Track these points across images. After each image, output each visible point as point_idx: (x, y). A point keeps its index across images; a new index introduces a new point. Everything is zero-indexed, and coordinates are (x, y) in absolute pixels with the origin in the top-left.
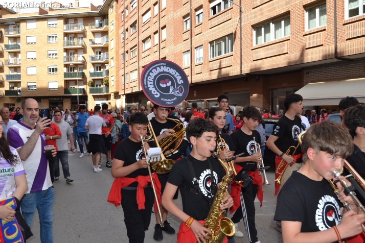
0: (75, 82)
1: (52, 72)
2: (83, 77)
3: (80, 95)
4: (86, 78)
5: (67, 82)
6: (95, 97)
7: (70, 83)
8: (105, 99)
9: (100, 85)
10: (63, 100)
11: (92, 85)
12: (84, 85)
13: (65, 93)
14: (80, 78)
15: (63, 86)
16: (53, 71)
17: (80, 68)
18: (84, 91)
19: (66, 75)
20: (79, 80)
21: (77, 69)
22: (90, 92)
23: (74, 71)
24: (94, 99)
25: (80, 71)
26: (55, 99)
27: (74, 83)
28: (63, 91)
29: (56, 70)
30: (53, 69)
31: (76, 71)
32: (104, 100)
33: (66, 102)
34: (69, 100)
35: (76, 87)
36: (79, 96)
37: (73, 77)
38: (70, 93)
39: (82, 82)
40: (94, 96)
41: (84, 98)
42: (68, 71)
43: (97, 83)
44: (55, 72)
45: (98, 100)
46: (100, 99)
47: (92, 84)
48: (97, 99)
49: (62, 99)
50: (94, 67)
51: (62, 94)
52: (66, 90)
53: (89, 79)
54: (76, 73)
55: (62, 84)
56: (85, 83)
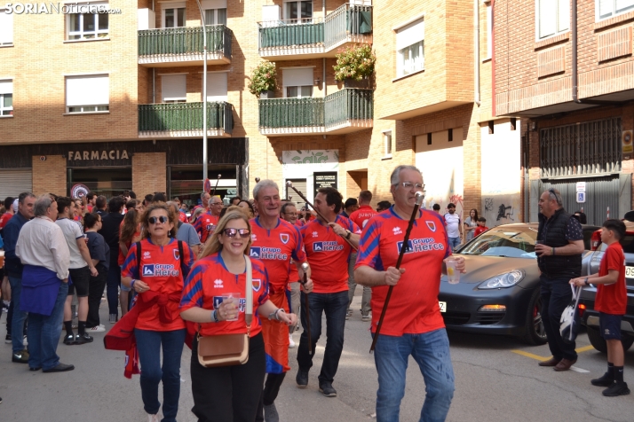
0: (192, 76)
1: (81, 32)
2: (227, 54)
3: (214, 133)
4: (241, 58)
5: (150, 76)
6: (280, 145)
7: (166, 81)
8: (331, 153)
9: (308, 89)
10: (129, 161)
11: (271, 85)
12: (230, 88)
13: (141, 129)
14: (215, 57)
15: (134, 95)
16: (89, 24)
17: (210, 12)
18: (227, 116)
19: (146, 42)
20: (211, 67)
21: (197, 17)
22: (263, 123)
23: (181, 23)
24: (279, 155)
25: (209, 20)
26: (95, 155)
27: (181, 79)
28: (135, 118)
29: (104, 23)
30: (89, 18)
31: (191, 24)
32: (326, 159)
33: (145, 169)
34: (160, 159)
35: (192, 98)
36: (210, 140)
37: (182, 51)
38: (163, 128)
39: (222, 78)
40: (275, 141)
41: (231, 153)
42: (158, 25)
43: (291, 78)
44: (97, 31)
45: (296, 160)
46: (305, 153)
47: (270, 81)
48: (294, 153)
49: (125, 155)
50: (281, 6)
51: (131, 132)
52: (147, 116)
53: (255, 60)
54: (197, 33)
55: (128, 86)
56: (236, 82)
